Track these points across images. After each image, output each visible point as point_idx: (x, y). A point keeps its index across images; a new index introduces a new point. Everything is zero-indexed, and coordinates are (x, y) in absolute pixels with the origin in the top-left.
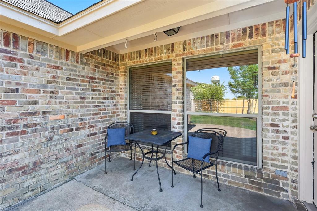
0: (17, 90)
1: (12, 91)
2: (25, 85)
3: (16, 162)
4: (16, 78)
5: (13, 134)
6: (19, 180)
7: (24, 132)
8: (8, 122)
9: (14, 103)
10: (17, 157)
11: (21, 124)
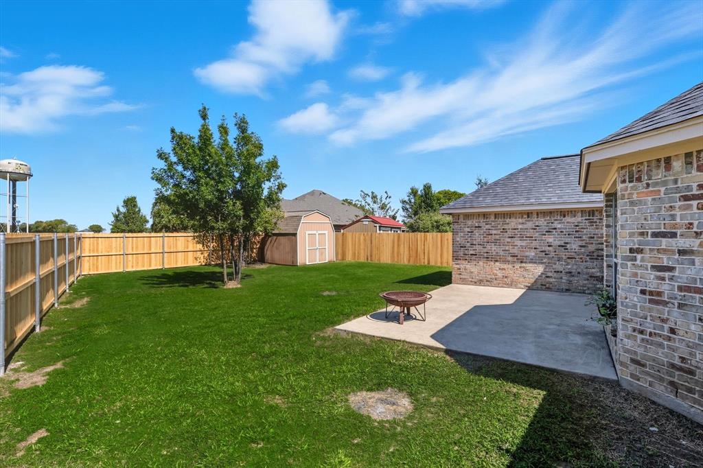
0: (594, 238)
1: (592, 238)
2: (597, 234)
3: (593, 273)
4: (593, 231)
5: (592, 259)
6: (595, 282)
7: (597, 259)
8: (590, 252)
9: (592, 243)
10: (593, 270)
11: (595, 254)
